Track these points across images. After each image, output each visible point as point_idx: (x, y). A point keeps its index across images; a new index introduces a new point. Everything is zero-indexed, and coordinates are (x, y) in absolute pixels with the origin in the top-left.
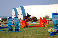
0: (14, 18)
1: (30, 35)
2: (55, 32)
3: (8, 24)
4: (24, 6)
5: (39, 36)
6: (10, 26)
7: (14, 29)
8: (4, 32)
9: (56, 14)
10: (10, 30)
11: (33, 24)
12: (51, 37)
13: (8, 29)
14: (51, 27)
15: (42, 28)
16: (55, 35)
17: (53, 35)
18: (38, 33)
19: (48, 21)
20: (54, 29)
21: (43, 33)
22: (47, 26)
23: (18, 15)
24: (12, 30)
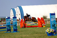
0: (12, 18)
1: (28, 36)
2: (53, 32)
3: (6, 24)
4: (22, 6)
5: (37, 36)
6: (9, 26)
7: (12, 29)
8: (2, 32)
9: (54, 14)
10: (8, 30)
11: (31, 24)
12: (48, 37)
13: (6, 29)
14: (48, 27)
15: (40, 28)
16: (52, 35)
17: (51, 35)
18: (36, 34)
19: (46, 21)
20: (51, 29)
21: (41, 33)
22: (45, 26)
23: (16, 15)
24: (10, 30)
